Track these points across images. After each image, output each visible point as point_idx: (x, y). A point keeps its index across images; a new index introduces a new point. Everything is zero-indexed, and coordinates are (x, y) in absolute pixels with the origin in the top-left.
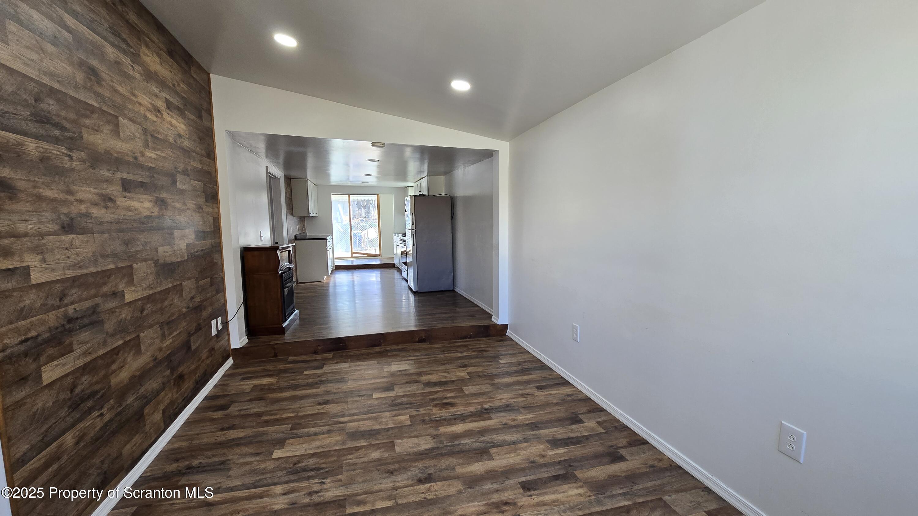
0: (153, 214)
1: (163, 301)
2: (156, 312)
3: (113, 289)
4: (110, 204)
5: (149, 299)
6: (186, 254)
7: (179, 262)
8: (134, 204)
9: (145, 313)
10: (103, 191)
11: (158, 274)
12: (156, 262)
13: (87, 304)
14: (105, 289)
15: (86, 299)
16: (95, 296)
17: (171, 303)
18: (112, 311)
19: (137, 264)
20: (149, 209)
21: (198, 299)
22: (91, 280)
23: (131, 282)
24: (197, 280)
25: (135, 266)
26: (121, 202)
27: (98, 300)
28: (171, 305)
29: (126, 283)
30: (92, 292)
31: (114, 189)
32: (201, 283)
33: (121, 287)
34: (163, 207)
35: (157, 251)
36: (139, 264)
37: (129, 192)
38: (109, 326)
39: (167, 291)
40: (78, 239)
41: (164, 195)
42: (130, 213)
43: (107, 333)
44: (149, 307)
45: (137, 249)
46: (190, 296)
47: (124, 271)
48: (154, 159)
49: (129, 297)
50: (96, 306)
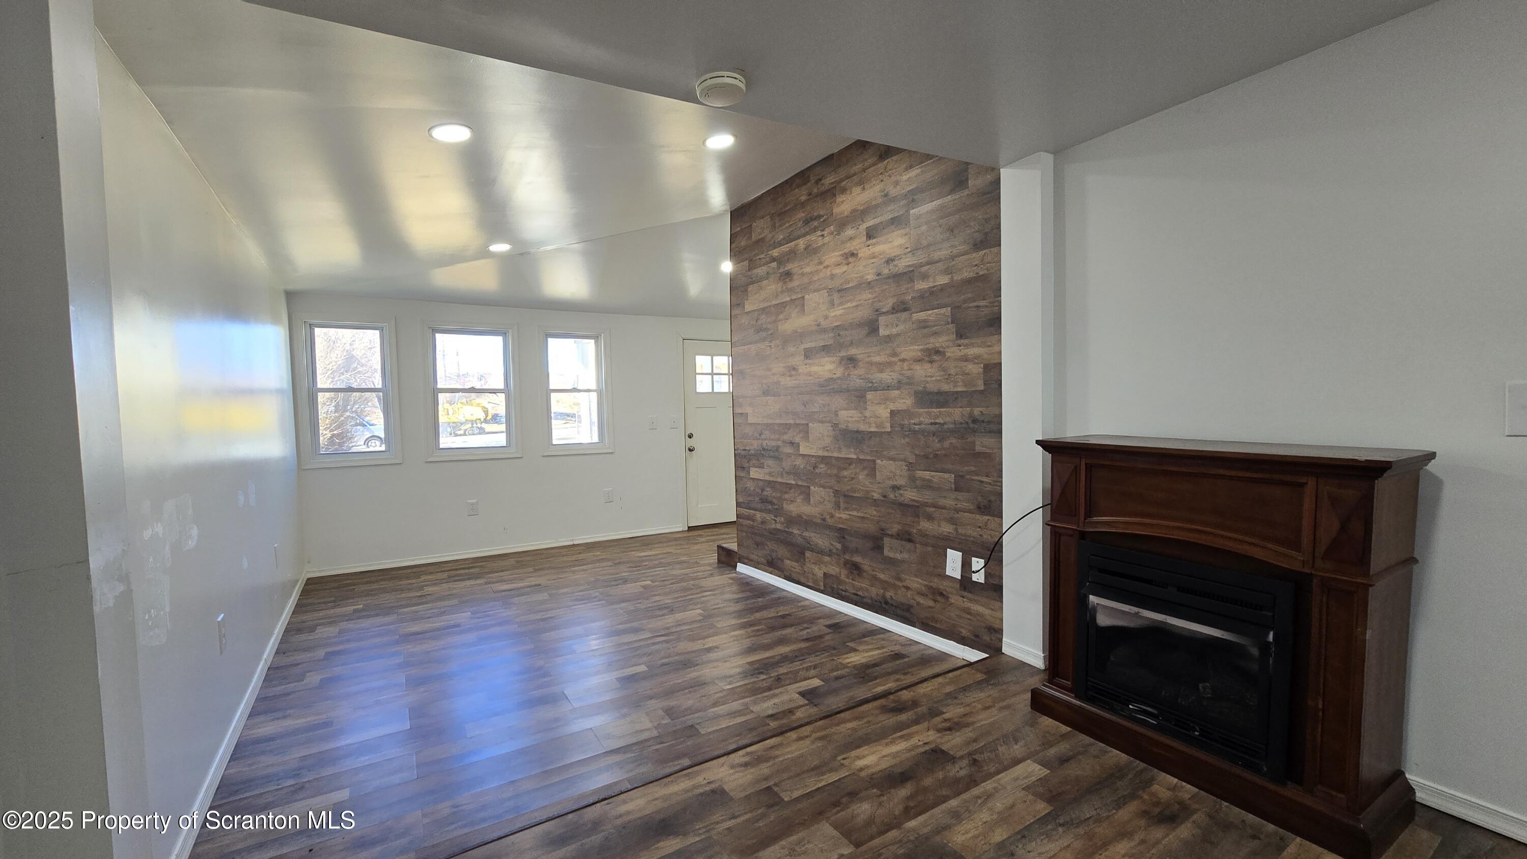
0: (835, 376)
1: (841, 469)
2: (830, 476)
3: (791, 439)
4: (793, 373)
5: (823, 459)
6: (888, 425)
7: (871, 432)
8: (815, 369)
9: (817, 471)
10: (789, 364)
11: (836, 438)
12: (835, 426)
13: (774, 443)
14: (786, 437)
15: (773, 440)
16: (778, 440)
17: (853, 476)
18: (789, 455)
19: (813, 424)
20: (830, 371)
21: (910, 495)
22: (776, 428)
23: (806, 437)
24: (911, 466)
25: (810, 425)
26: (802, 369)
27: (780, 443)
28: (853, 478)
29: (802, 437)
30: (777, 436)
31: (798, 360)
32: (920, 474)
33: (797, 440)
34: (850, 365)
35: (837, 415)
36: (815, 424)
37: (810, 359)
38: (787, 464)
39: (849, 462)
40: (770, 399)
41: (853, 351)
42: (810, 378)
43: (784, 469)
44: (822, 468)
45: (814, 410)
46: (891, 483)
47: (801, 427)
48: (841, 315)
49: (803, 450)
50: (778, 447)
